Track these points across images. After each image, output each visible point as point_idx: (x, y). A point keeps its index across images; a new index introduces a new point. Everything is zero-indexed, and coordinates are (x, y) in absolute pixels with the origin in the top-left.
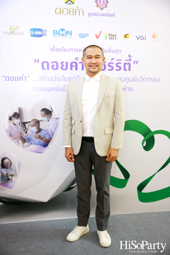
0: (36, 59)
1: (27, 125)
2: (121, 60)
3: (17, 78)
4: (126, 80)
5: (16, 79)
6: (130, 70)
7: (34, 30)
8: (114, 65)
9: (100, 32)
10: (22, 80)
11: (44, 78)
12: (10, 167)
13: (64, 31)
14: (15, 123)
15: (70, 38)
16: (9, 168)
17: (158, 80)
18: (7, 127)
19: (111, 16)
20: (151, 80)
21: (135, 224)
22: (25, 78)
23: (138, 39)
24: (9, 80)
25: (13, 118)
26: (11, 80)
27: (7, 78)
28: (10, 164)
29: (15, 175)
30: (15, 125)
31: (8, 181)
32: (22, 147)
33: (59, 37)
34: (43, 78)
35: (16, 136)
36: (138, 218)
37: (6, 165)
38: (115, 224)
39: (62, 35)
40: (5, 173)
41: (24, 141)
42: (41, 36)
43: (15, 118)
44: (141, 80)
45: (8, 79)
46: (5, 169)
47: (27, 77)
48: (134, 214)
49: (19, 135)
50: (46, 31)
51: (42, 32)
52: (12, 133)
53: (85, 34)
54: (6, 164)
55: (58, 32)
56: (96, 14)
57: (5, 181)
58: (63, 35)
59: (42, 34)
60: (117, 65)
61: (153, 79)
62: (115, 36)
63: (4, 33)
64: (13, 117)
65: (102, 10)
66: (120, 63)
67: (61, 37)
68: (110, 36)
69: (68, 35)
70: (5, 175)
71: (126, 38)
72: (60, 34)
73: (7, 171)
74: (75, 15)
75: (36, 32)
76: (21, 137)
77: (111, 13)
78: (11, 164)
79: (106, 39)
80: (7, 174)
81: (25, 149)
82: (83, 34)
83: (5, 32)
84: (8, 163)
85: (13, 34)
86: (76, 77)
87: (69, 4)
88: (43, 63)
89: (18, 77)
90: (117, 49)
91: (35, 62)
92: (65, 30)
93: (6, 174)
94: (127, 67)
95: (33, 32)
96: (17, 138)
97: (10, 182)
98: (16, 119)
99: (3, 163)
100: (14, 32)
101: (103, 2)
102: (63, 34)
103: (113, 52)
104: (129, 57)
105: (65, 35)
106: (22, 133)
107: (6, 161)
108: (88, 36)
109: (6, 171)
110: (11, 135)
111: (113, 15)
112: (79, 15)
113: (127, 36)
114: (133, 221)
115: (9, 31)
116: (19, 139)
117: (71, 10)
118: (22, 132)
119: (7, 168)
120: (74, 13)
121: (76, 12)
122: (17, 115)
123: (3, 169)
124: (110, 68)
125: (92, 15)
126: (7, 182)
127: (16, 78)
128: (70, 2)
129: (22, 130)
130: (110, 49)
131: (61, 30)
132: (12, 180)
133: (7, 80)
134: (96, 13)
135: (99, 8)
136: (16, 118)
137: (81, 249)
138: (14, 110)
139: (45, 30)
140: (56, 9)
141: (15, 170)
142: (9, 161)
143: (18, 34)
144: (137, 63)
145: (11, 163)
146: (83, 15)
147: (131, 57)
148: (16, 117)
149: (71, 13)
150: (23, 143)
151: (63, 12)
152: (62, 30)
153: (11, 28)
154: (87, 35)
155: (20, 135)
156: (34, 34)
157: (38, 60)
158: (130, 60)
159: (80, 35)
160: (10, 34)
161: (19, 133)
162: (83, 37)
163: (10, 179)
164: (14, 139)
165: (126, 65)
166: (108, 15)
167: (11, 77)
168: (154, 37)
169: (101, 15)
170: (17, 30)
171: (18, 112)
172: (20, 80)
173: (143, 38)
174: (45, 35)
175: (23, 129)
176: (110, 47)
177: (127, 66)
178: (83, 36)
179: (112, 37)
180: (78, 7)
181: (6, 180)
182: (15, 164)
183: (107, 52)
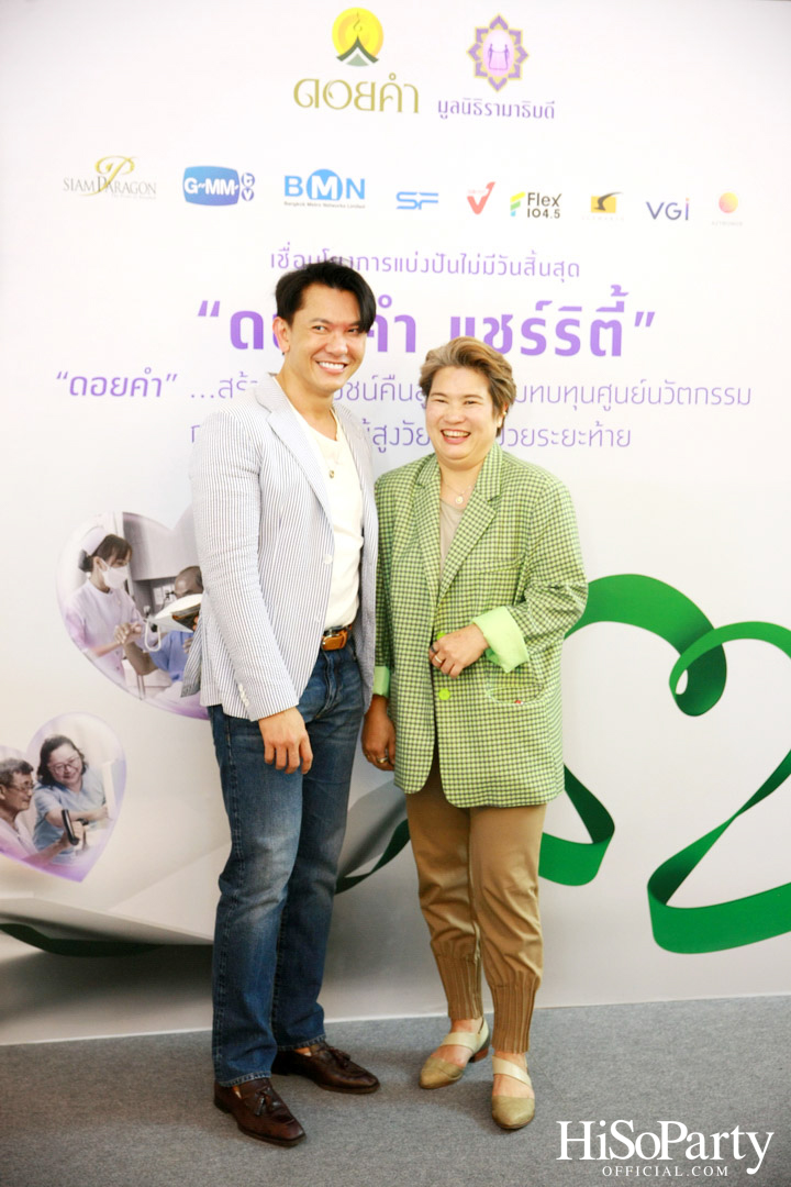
0: (205, 299)
1: (159, 593)
2: (579, 309)
3: (120, 383)
4: (601, 398)
5: (115, 386)
6: (617, 351)
7: (199, 173)
8: (549, 332)
9: (490, 186)
10: (145, 394)
11: (241, 385)
12: (77, 782)
13: (332, 181)
14: (108, 583)
15: (358, 209)
16: (73, 784)
17: (744, 399)
18: (71, 601)
19: (538, 113)
20: (714, 396)
21: (637, 1043)
22: (156, 383)
23: (655, 216)
24: (84, 393)
25: (98, 563)
26: (93, 393)
27: (79, 385)
28: (80, 770)
29: (100, 819)
30: (106, 590)
31: (65, 846)
32: (136, 691)
33: (309, 204)
34: (234, 384)
35: (110, 644)
36: (650, 1022)
37: (61, 772)
38: (549, 1043)
39: (320, 197)
40: (55, 809)
41: (145, 663)
42: (230, 200)
43: (106, 559)
44: (667, 396)
45: (81, 386)
46: (58, 792)
47: (163, 379)
48: (632, 1005)
49: (125, 637)
50: (253, 180)
51: (237, 183)
52: (92, 630)
53: (423, 194)
54: (63, 769)
55: (304, 185)
56: (471, 108)
57: (55, 847)
58: (329, 197)
59: (237, 192)
60: (561, 332)
61: (721, 393)
62: (552, 202)
63: (70, 185)
64: (100, 556)
65: (497, 87)
66: (576, 323)
67: (316, 205)
68: (534, 203)
69: (348, 196)
70: (52, 819)
71: (601, 214)
72: (315, 194)
73: (63, 800)
74: (382, 109)
75: (208, 181)
76: (133, 644)
77: (539, 101)
78: (84, 770)
79: (513, 214)
80: (63, 812)
81: (149, 699)
82: (414, 194)
83: (75, 182)
84: (71, 761)
85: (109, 190)
86: (380, 383)
87: (357, 62)
88: (236, 320)
89: (126, 380)
90: (560, 261)
91: (203, 312)
92: (333, 174)
93: (60, 815)
94: (606, 338)
95: (198, 184)
96: (113, 653)
97: (77, 852)
98: (112, 565)
99: (49, 765)
100: (113, 184)
101: (503, 55)
102: (325, 192)
103: (545, 271)
104: (614, 295)
105: (334, 195)
106: (138, 629)
107: (62, 754)
108: (436, 202)
109: (60, 801)
110: (86, 639)
111: (545, 112)
112: (400, 110)
113: (605, 203)
114: (630, 1033)
115: (93, 176)
116: (124, 655)
117: (366, 90)
118: (138, 625)
119: (63, 787)
120: (378, 100)
121: (385, 95)
122: (116, 549)
123: (47, 790)
124: (532, 344)
125: (455, 110)
126: (64, 850)
127: (117, 382)
128: (358, 55)
129: (137, 614)
130: (531, 261)
131: (316, 173)
132: (88, 840)
133: (75, 390)
134: (472, 102)
135: (485, 81)
136: (112, 559)
137: (408, 1132)
138: (102, 527)
139: (249, 175)
140: (296, 82)
141: (101, 798)
142: (76, 752)
143: (130, 191)
144: (648, 324)
145: (84, 764)
146: (416, 111)
147: (625, 294)
148: (110, 555)
149: (365, 102)
150: (139, 673)
151: (331, 95)
152: (325, 175)
153: (99, 163)
154: (431, 198)
155: (128, 636)
156: (202, 191)
157: (217, 304)
158: (620, 307)
159: (402, 197)
160: (97, 189)
161: (124, 630)
162: (412, 204)
163: (77, 835)
164: (102, 654)
165: (602, 330)
166: (524, 111)
167: (94, 379)
168: (725, 206)
169: (494, 109)
170: (128, 173)
171: (121, 534)
172: (132, 394)
173: (675, 211)
174: (248, 195)
175: (141, 610)
176: (533, 252)
177: (608, 336)
178: (414, 201)
179: (542, 208)
180: (393, 76)
181: (58, 841)
182: (101, 769)
183: (519, 273)
